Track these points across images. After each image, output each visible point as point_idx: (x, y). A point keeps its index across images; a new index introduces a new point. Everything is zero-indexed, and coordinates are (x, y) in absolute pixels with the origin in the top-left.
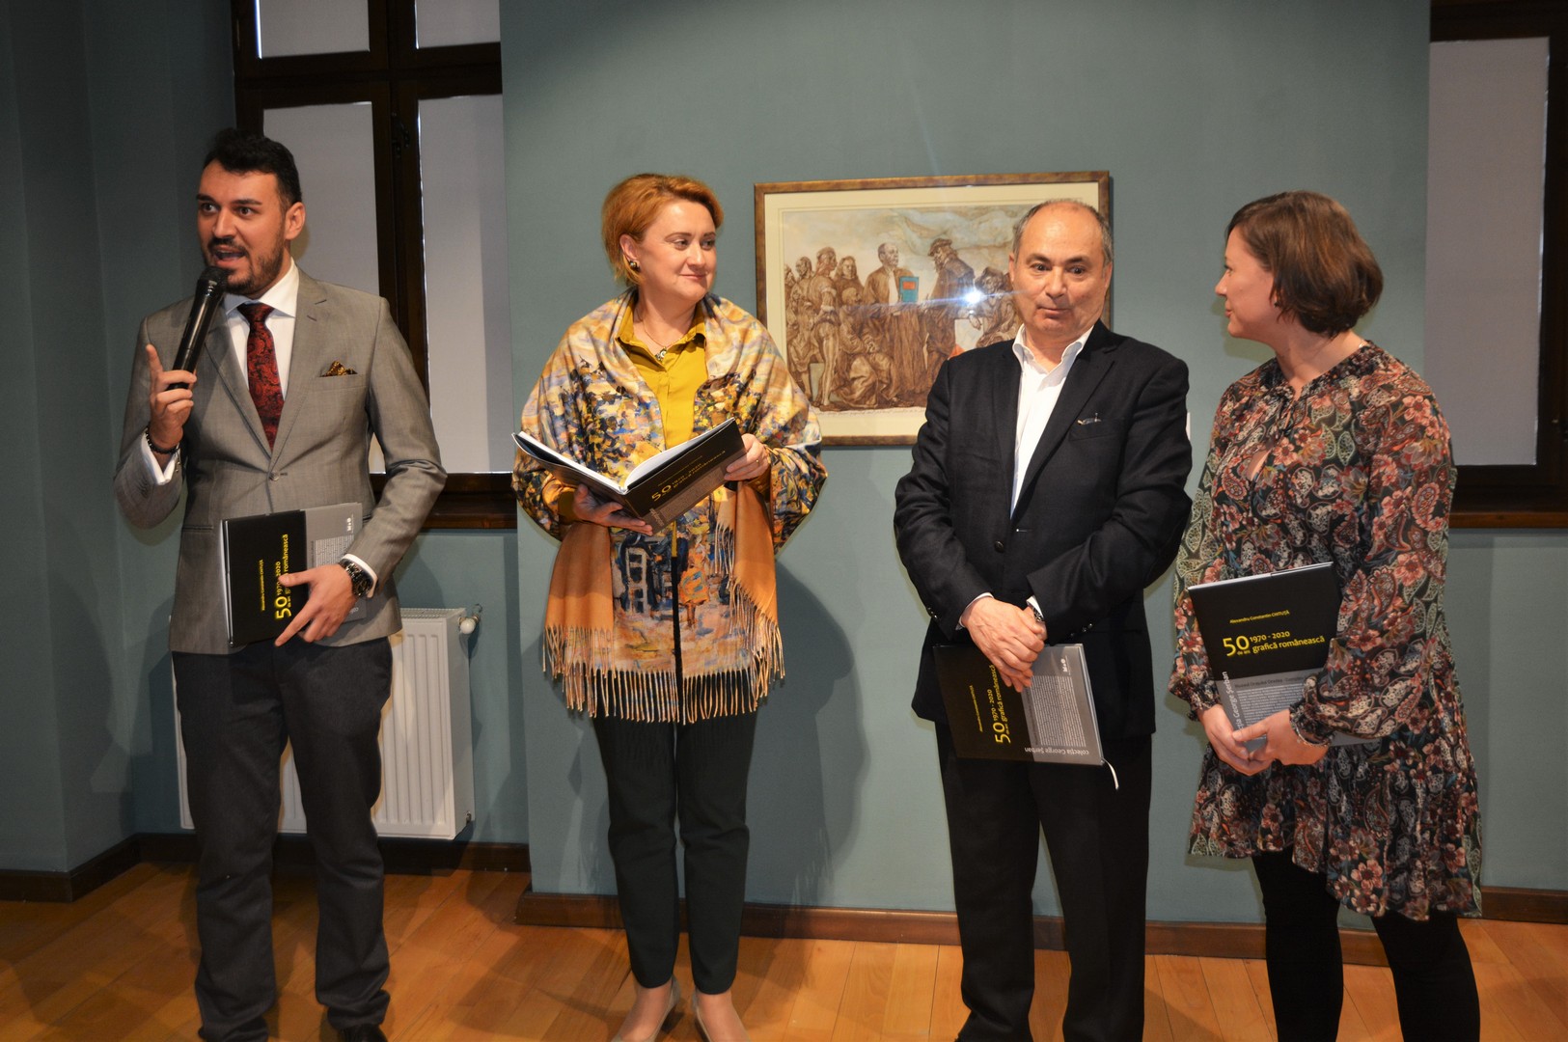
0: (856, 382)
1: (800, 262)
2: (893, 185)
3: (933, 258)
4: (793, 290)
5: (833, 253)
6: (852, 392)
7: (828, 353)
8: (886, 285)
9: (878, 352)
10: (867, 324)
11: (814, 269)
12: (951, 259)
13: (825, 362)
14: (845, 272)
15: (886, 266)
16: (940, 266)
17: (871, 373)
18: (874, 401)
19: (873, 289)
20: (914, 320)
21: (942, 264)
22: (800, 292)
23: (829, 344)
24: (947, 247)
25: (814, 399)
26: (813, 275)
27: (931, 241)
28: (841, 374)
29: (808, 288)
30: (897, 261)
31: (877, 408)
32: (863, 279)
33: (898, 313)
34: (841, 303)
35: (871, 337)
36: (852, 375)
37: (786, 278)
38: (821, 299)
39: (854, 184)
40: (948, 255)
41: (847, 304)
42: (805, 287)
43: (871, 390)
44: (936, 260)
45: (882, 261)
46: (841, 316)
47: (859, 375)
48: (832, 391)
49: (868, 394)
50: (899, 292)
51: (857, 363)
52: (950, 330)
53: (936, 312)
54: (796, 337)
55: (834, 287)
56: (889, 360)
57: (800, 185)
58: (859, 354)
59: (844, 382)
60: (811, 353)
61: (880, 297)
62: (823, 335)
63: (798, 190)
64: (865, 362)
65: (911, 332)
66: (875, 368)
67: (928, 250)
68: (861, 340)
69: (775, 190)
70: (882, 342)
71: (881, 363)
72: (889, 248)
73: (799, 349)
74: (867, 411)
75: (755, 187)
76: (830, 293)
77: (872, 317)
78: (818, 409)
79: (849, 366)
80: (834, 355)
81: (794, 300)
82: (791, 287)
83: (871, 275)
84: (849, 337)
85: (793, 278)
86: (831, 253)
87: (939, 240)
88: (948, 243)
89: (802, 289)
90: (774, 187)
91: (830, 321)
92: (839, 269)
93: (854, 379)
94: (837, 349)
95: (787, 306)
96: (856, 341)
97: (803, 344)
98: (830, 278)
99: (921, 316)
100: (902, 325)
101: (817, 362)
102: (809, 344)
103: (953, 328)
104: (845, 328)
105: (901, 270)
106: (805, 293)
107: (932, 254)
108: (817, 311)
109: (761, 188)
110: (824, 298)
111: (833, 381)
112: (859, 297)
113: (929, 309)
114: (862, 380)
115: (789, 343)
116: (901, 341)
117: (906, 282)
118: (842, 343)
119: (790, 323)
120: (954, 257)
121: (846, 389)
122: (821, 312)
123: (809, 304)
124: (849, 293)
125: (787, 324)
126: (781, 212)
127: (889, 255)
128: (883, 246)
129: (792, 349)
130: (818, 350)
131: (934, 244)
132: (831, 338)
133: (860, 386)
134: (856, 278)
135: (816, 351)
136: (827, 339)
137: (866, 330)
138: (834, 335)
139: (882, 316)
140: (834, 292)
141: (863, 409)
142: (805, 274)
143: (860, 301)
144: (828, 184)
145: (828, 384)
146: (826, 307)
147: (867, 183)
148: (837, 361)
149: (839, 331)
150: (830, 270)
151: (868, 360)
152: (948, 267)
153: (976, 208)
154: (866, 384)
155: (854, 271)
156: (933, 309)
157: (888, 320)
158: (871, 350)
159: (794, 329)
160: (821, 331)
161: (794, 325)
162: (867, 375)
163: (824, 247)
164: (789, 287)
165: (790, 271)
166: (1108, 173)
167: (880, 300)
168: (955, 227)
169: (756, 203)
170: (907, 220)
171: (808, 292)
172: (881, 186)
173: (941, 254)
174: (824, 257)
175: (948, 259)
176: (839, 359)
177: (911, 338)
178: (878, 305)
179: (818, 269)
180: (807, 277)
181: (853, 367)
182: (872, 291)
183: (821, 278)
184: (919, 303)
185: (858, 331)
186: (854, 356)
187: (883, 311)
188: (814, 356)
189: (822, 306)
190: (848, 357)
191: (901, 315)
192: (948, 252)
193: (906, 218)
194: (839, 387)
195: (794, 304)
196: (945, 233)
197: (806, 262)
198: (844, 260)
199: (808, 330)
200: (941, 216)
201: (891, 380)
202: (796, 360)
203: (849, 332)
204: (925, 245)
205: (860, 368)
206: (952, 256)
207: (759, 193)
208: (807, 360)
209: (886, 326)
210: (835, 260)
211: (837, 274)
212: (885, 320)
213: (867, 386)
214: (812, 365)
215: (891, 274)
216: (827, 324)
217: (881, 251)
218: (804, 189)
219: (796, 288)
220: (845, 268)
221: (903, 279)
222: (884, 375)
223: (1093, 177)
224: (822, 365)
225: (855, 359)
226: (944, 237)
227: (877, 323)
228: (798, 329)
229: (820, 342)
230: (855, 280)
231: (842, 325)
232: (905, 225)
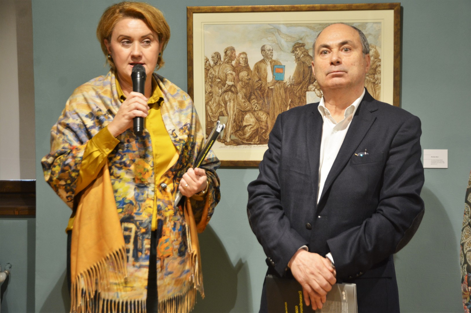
0: (246, 128)
1: (214, 55)
2: (270, 10)
3: (294, 54)
4: (210, 72)
5: (234, 50)
6: (244, 134)
7: (230, 111)
8: (265, 70)
9: (260, 110)
10: (254, 93)
11: (222, 59)
12: (305, 55)
13: (228, 115)
14: (241, 62)
15: (265, 59)
16: (298, 59)
17: (256, 123)
18: (257, 140)
19: (258, 72)
20: (282, 91)
21: (299, 58)
22: (213, 73)
23: (230, 105)
24: (302, 47)
25: (221, 138)
26: (221, 63)
27: (293, 44)
28: (238, 123)
29: (219, 71)
30: (272, 55)
31: (259, 144)
32: (252, 66)
33: (272, 87)
34: (239, 80)
35: (256, 101)
36: (245, 124)
37: (205, 65)
38: (226, 78)
39: (247, 8)
40: (303, 52)
41: (242, 81)
42: (217, 70)
43: (256, 132)
44: (295, 55)
45: (263, 56)
46: (238, 88)
47: (248, 124)
48: (232, 133)
49: (254, 135)
50: (273, 75)
51: (247, 116)
52: (303, 98)
53: (295, 87)
54: (211, 100)
55: (234, 69)
56: (267, 115)
57: (215, 8)
58: (249, 111)
59: (239, 127)
60: (220, 110)
61: (262, 78)
62: (227, 99)
63: (213, 11)
64: (252, 116)
65: (280, 99)
66: (258, 120)
67: (291, 49)
68: (250, 103)
69: (200, 11)
70: (262, 104)
71: (262, 117)
72: (268, 47)
73: (213, 108)
74: (253, 146)
75: (187, 8)
76: (232, 74)
77: (256, 89)
78: (223, 144)
79: (243, 118)
80: (234, 111)
81: (210, 78)
82: (209, 70)
83: (256, 64)
84: (243, 101)
85: (210, 65)
86: (233, 50)
87: (298, 43)
88: (303, 45)
89: (215, 71)
90: (199, 9)
91: (232, 92)
92: (237, 59)
93: (246, 126)
94: (236, 107)
95: (206, 82)
96: (247, 103)
97: (215, 105)
98: (232, 65)
99: (286, 89)
100: (274, 94)
101: (223, 115)
102: (219, 104)
103: (305, 96)
104: (240, 95)
105: (275, 61)
106: (217, 74)
107: (293, 52)
108: (224, 85)
109: (191, 9)
110: (228, 77)
111: (233, 127)
112: (249, 77)
113: (291, 85)
114: (250, 127)
115: (207, 104)
116: (274, 104)
117: (278, 68)
118: (239, 104)
119: (208, 92)
120: (306, 54)
121: (240, 132)
122: (226, 86)
123: (219, 80)
124: (243, 74)
125: (206, 92)
126: (203, 24)
127: (268, 52)
128: (264, 46)
129: (208, 108)
130: (224, 108)
131: (294, 46)
132: (232, 102)
133: (249, 130)
134: (248, 65)
135: (223, 109)
136: (230, 102)
137: (253, 97)
138: (234, 100)
139: (262, 88)
140: (234, 73)
141: (250, 144)
142: (217, 63)
143: (250, 79)
144: (232, 8)
145: (230, 129)
146: (229, 83)
147: (255, 8)
148: (235, 115)
149: (237, 97)
150: (232, 60)
151: (254, 115)
152: (303, 59)
153: (320, 24)
154: (252, 129)
155: (246, 61)
156: (293, 85)
157: (266, 91)
158: (256, 109)
159: (209, 96)
160: (226, 97)
161: (210, 93)
162: (253, 124)
163: (229, 46)
164: (207, 70)
165: (208, 60)
166: (400, 4)
167: (262, 79)
168: (307, 36)
169: (188, 18)
170: (279, 31)
171: (218, 73)
172: (263, 10)
173: (299, 52)
174: (228, 52)
175: (303, 55)
176: (237, 114)
177: (280, 102)
178: (260, 82)
179: (225, 59)
180: (218, 64)
181: (245, 119)
182: (257, 73)
183: (227, 65)
184: (285, 81)
185: (248, 98)
186: (246, 112)
187: (263, 85)
188: (222, 112)
189: (227, 82)
190: (243, 113)
191: (274, 88)
192: (303, 51)
193: (278, 30)
194: (237, 131)
195: (210, 80)
196: (301, 39)
197: (218, 55)
198: (240, 54)
199: (218, 96)
200: (299, 29)
201: (267, 127)
202: (210, 114)
203: (243, 98)
204: (288, 46)
205: (249, 119)
206: (305, 53)
207: (190, 12)
208: (217, 114)
209: (265, 95)
210: (235, 54)
211: (236, 63)
212: (265, 91)
213: (253, 131)
214: (220, 117)
215: (269, 63)
216: (230, 93)
217: (263, 50)
218: (217, 11)
219: (211, 70)
220: (241, 59)
221: (276, 67)
222: (264, 124)
223: (390, 7)
224: (225, 118)
225: (246, 114)
226: (300, 42)
227: (260, 93)
228: (212, 95)
229: (226, 103)
230: (247, 67)
231: (239, 94)
232: (277, 34)
